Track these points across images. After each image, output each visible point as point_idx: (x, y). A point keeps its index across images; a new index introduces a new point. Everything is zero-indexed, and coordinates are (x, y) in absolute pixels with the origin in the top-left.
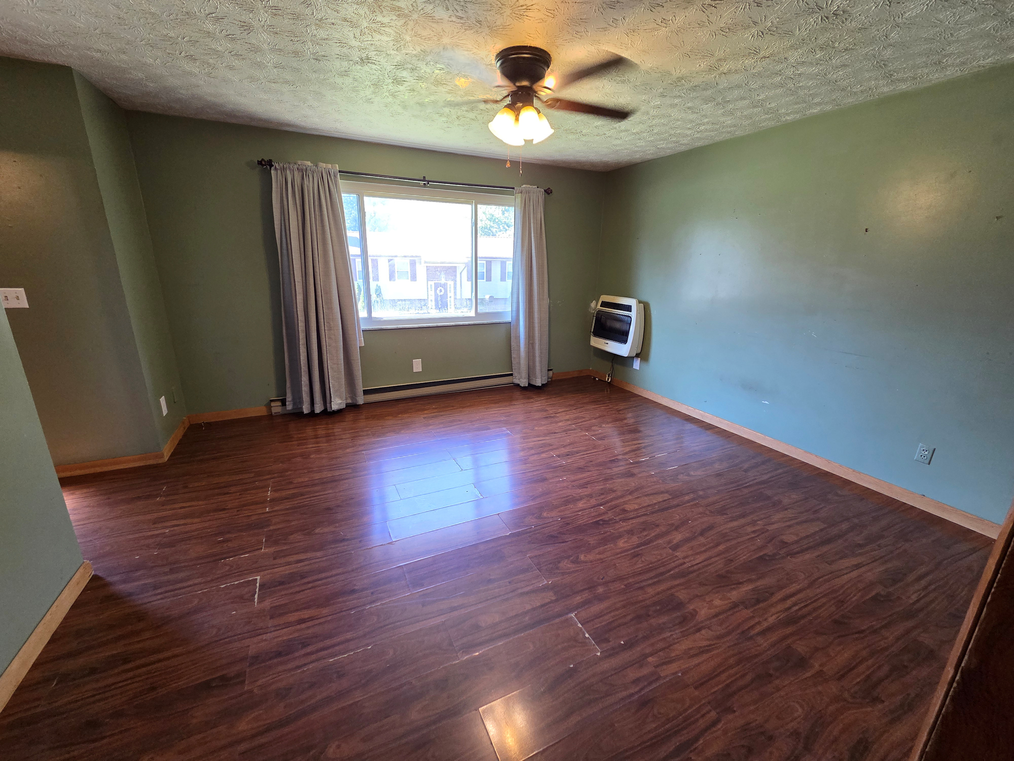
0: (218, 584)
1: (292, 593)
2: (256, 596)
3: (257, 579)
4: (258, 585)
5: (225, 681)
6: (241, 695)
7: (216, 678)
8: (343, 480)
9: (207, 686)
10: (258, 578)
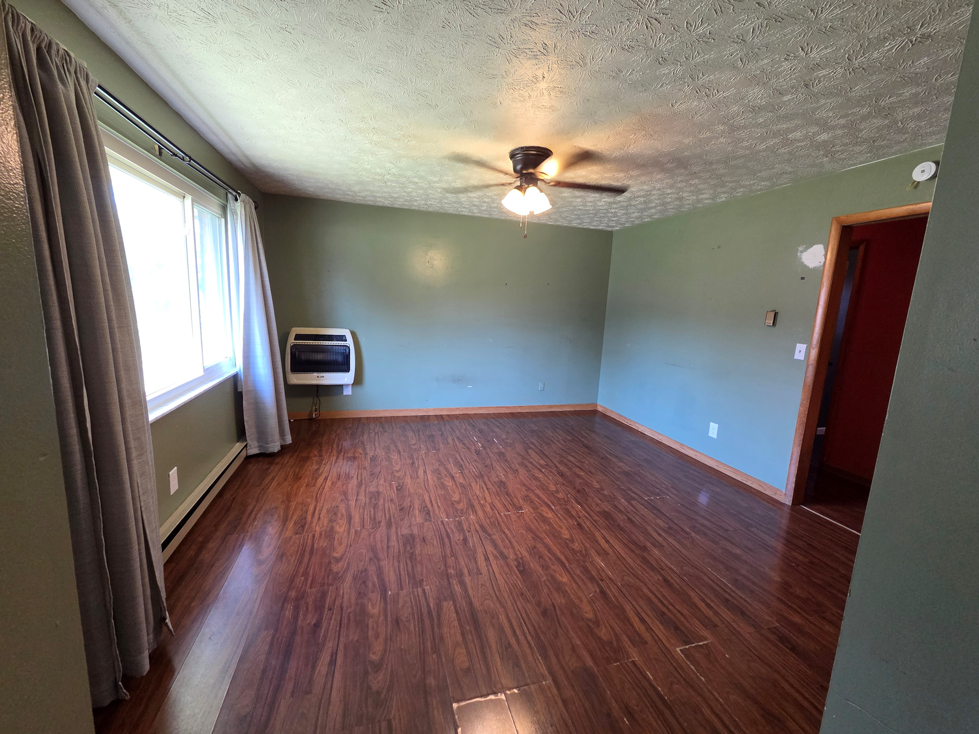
0: (702, 686)
1: (685, 618)
2: (701, 643)
3: (680, 650)
4: (687, 647)
5: (783, 639)
6: (783, 626)
7: (785, 646)
8: (470, 604)
9: (793, 649)
10: (678, 649)
